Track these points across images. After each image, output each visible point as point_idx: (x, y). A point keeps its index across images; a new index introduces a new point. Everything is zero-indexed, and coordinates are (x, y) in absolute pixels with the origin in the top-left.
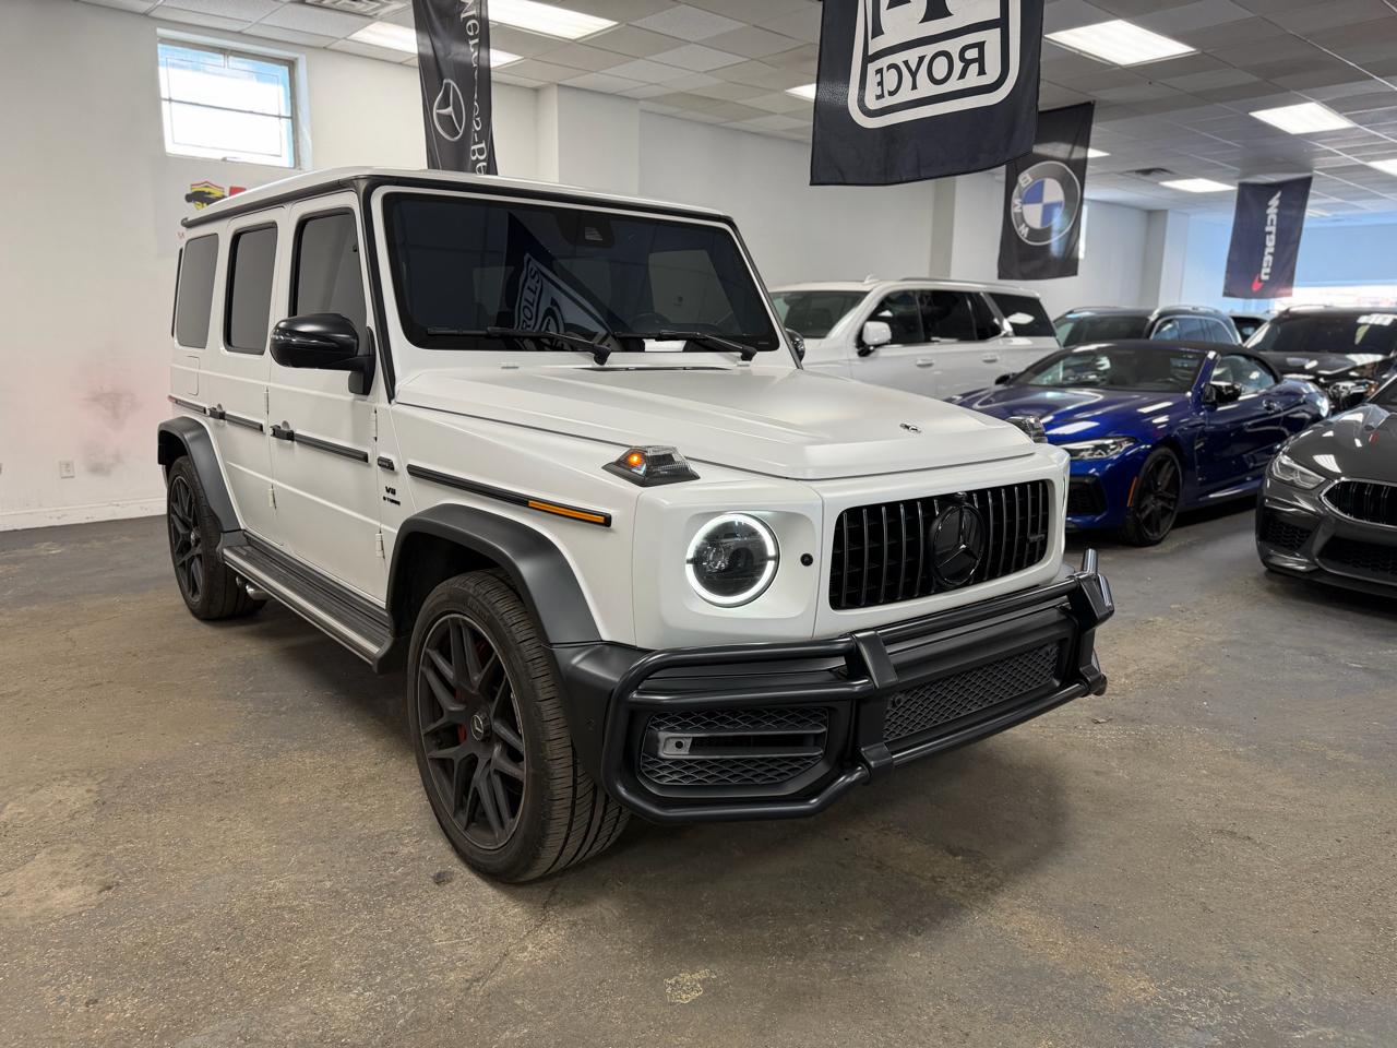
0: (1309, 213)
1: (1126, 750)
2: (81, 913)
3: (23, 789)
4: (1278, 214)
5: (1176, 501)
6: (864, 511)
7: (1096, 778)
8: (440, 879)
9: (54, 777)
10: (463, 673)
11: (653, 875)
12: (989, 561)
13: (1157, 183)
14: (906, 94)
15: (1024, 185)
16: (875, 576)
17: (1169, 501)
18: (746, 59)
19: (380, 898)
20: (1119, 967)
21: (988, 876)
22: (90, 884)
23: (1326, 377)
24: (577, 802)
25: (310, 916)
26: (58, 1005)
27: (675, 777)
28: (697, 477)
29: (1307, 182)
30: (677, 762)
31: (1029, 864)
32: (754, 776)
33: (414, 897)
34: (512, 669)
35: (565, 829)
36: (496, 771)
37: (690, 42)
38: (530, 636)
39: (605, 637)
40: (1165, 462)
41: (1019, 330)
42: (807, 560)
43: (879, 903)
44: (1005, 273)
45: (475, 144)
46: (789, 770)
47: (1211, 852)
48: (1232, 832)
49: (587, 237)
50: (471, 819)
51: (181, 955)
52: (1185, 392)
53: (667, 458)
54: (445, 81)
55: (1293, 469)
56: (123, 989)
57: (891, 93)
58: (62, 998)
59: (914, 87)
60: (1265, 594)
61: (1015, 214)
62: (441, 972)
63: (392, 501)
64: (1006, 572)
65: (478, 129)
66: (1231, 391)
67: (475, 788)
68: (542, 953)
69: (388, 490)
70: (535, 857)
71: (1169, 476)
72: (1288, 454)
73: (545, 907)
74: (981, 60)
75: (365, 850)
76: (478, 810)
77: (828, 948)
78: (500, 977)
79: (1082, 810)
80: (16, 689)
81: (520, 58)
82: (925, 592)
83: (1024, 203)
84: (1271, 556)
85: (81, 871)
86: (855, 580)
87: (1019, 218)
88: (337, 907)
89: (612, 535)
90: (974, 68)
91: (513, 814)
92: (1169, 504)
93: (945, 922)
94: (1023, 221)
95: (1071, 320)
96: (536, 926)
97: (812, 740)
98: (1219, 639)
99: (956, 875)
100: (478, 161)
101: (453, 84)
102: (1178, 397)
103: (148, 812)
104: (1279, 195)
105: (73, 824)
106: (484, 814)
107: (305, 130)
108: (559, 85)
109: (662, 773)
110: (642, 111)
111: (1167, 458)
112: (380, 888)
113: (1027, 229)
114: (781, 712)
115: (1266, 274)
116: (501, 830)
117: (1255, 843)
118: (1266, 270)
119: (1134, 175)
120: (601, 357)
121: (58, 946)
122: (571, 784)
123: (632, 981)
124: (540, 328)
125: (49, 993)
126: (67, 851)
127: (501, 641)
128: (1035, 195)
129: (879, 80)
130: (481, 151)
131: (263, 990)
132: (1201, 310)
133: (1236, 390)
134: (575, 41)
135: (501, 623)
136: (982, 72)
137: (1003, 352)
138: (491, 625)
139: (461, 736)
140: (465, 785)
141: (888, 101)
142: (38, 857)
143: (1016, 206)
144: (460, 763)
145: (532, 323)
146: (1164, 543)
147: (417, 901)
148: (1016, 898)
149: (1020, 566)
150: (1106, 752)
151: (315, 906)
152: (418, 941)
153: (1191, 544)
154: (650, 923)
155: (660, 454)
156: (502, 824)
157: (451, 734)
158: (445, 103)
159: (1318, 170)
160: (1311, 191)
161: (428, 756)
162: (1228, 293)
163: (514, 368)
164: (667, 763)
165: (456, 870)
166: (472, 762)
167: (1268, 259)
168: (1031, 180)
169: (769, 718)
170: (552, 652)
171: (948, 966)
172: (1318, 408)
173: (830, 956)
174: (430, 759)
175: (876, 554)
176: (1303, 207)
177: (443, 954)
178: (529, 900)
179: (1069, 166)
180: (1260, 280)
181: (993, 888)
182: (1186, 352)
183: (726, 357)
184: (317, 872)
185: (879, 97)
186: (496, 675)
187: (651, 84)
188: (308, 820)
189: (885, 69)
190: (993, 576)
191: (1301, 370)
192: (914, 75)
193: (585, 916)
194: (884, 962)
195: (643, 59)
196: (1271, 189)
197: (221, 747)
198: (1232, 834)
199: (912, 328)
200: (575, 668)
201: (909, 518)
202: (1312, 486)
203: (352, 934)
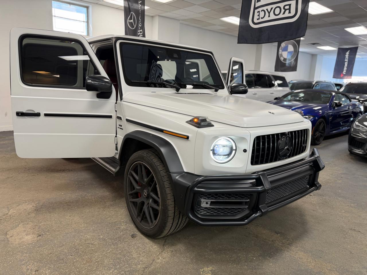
0: (357, 56)
1: (320, 204)
2: (32, 243)
3: (15, 205)
4: (349, 57)
5: (324, 133)
6: (261, 137)
7: (314, 212)
8: (133, 236)
9: (23, 202)
10: (142, 178)
11: (193, 237)
12: (292, 152)
13: (316, 47)
14: (266, 18)
15: (283, 46)
16: (263, 155)
17: (322, 133)
18: (210, 10)
19: (117, 241)
20: (329, 270)
21: (288, 240)
22: (34, 235)
23: (362, 101)
24: (175, 217)
25: (97, 246)
26: (27, 271)
27: (205, 212)
28: (213, 126)
29: (357, 48)
30: (206, 208)
31: (298, 237)
32: (228, 213)
33: (126, 242)
34: (157, 178)
35: (171, 225)
36: (151, 207)
37: (195, 5)
38: (163, 169)
39: (185, 171)
40: (322, 122)
41: (279, 85)
42: (245, 151)
43: (258, 248)
44: (276, 70)
45: (139, 30)
46: (238, 211)
47: (350, 235)
48: (354, 229)
49: (174, 56)
50: (142, 219)
51: (61, 257)
52: (327, 104)
53: (204, 120)
54: (131, 13)
55: (359, 126)
56: (45, 267)
57: (262, 18)
58: (28, 269)
59: (269, 16)
60: (350, 160)
61: (280, 54)
62: (136, 265)
63: (121, 128)
64: (296, 155)
65: (140, 26)
66: (339, 104)
67: (144, 211)
68: (164, 260)
69: (119, 125)
70: (162, 232)
71: (322, 126)
72: (358, 122)
73: (163, 246)
74: (289, 9)
75: (111, 227)
76: (144, 217)
77: (245, 261)
78: (153, 267)
79: (311, 221)
80: (12, 176)
81: (149, 8)
82: (276, 160)
83: (283, 51)
84: (352, 150)
85: (32, 230)
86: (257, 157)
87: (281, 55)
88: (105, 244)
89: (189, 142)
90: (288, 11)
91: (156, 219)
92: (322, 134)
93: (278, 254)
94: (282, 56)
95: (291, 83)
96: (162, 252)
97: (244, 203)
98: (341, 172)
99: (278, 240)
100: (140, 35)
101: (133, 13)
102: (324, 105)
103: (50, 213)
104: (349, 51)
105: (29, 216)
106: (146, 218)
107: (91, 26)
108: (159, 16)
109: (201, 211)
110: (180, 23)
111: (322, 121)
112: (116, 238)
113: (283, 58)
114: (237, 195)
115: (345, 72)
116: (151, 223)
117: (361, 233)
118: (345, 71)
119: (310, 44)
120: (178, 90)
121: (26, 253)
122: (174, 212)
123: (191, 269)
124: (156, 81)
125: (24, 267)
126: (28, 224)
127: (154, 170)
128: (285, 49)
129: (258, 14)
130: (141, 32)
131: (85, 269)
132: (326, 81)
133: (340, 104)
134: (165, 3)
135: (154, 165)
136: (290, 12)
137: (275, 91)
138: (151, 165)
139: (139, 196)
140: (141, 210)
141: (261, 20)
142: (20, 226)
143: (280, 52)
144: (139, 203)
145: (154, 79)
146: (320, 145)
147: (127, 243)
148: (297, 247)
149: (299, 153)
150: (315, 204)
151: (98, 243)
152: (128, 255)
153: (328, 145)
154: (194, 252)
155: (203, 119)
156: (152, 222)
157: (137, 195)
158: (131, 19)
159: (360, 45)
160: (358, 51)
161: (129, 200)
162: (334, 77)
163: (155, 92)
164: (203, 208)
165: (137, 233)
166: (143, 203)
167: (345, 68)
168: (285, 45)
169: (233, 196)
170: (170, 174)
171: (281, 268)
172: (360, 109)
173: (246, 264)
174: (130, 201)
175: (263, 149)
176: (355, 54)
177: (136, 259)
178: (159, 244)
179: (295, 42)
180: (343, 74)
181: (290, 244)
182: (327, 93)
183: (211, 91)
184: (98, 233)
185: (258, 19)
186: (152, 180)
187: (184, 16)
188: (95, 217)
189: (260, 11)
190: (293, 156)
191: (355, 99)
192: (269, 13)
193: (175, 249)
194: (262, 266)
195: (183, 9)
196: (347, 49)
197: (69, 195)
198: (354, 230)
199: (251, 84)
200: (177, 179)
201: (273, 139)
202: (365, 131)
203: (110, 252)
